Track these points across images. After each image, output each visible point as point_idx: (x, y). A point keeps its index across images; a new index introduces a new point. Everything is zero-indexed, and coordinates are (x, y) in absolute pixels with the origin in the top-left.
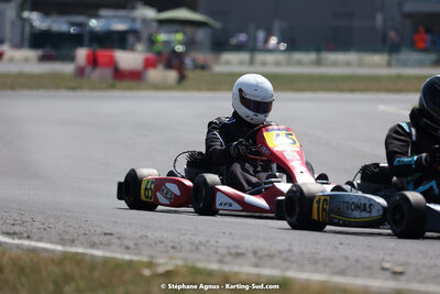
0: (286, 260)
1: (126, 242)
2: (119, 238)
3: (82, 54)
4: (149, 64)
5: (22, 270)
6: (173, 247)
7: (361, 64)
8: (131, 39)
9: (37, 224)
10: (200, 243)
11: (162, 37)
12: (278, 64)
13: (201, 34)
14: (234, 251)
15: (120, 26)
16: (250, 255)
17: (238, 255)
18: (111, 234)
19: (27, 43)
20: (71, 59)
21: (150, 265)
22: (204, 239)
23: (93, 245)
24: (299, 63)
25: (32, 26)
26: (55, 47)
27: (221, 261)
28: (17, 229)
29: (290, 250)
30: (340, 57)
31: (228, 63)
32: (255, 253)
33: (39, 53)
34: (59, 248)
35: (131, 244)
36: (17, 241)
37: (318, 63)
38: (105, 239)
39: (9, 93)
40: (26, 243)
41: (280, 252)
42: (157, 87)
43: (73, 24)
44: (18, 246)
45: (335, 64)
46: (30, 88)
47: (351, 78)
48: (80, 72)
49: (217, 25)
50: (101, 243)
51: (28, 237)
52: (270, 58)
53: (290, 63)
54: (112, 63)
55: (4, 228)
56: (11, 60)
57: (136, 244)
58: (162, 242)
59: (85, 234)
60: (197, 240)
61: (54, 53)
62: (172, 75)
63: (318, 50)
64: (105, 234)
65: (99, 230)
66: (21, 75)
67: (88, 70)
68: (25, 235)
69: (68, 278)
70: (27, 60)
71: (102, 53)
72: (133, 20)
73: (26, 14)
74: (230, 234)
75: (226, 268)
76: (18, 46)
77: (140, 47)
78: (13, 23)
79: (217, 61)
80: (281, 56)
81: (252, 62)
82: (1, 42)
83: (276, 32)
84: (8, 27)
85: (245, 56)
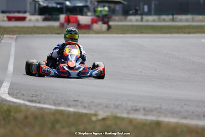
0: (159, 112)
1: (84, 104)
2: (81, 103)
3: (62, 17)
4: (94, 21)
5: (36, 118)
6: (106, 107)
7: (193, 20)
8: (85, 10)
9: (43, 97)
10: (119, 105)
11: (99, 9)
12: (154, 21)
13: (118, 7)
14: (134, 108)
15: (80, 4)
16: (142, 110)
17: (136, 110)
18: (77, 101)
19: (37, 13)
20: (58, 19)
21: (96, 115)
22: (120, 103)
23: (69, 106)
24: (164, 20)
25: (39, 4)
26: (50, 14)
27: (128, 113)
28: (34, 99)
29: (161, 108)
30: (184, 17)
31: (131, 20)
32: (144, 109)
33: (43, 17)
34: (53, 107)
35: (86, 105)
36: (34, 104)
37: (173, 20)
38: (74, 103)
39: (30, 35)
40: (38, 105)
41: (156, 109)
42: (98, 32)
43: (58, 4)
44: (35, 107)
45: (181, 20)
46: (39, 33)
47: (189, 27)
48: (62, 25)
49: (125, 3)
50: (73, 105)
51: (39, 103)
52: (150, 18)
53: (159, 20)
54: (77, 21)
55: (28, 98)
56: (30, 20)
57: (89, 106)
58: (101, 104)
59: (65, 101)
60: (117, 103)
61: (50, 17)
62: (105, 26)
63: (173, 14)
64: (75, 101)
65: (72, 99)
66: (35, 27)
67: (66, 24)
68: (38, 101)
69: (57, 121)
70: (37, 20)
71: (72, 17)
72: (86, 1)
74: (133, 100)
75: (131, 116)
76: (32, 14)
77: (89, 14)
78: (31, 3)
79: (125, 20)
80: (155, 17)
81: (142, 20)
82: (25, 12)
83: (153, 6)
84: (28, 5)
85: (138, 17)
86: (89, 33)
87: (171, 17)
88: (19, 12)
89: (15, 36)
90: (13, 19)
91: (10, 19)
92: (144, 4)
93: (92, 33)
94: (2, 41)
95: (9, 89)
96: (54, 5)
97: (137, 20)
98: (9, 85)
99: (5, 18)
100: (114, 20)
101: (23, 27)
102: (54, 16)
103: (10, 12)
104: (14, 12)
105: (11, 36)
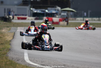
3: (45, 18)
4: (60, 20)
13: (71, 13)
15: (54, 12)
19: (32, 16)
20: (42, 19)
24: (94, 20)
25: (33, 11)
26: (38, 17)
31: (78, 20)
33: (35, 18)
37: (99, 20)
43: (42, 11)
53: (92, 20)
54: (52, 20)
56: (28, 19)
62: (66, 23)
63: (99, 17)
70: (32, 19)
71: (49, 18)
72: (55, 10)
73: (32, 9)
76: (29, 16)
77: (57, 16)
78: (29, 11)
79: (75, 20)
80: (90, 19)
81: (83, 20)
82: (26, 15)
83: (89, 13)
84: (27, 12)
85: (82, 19)
86: (59, 27)
87: (98, 19)
88: (23, 15)
89: (23, 28)
90: (20, 19)
91: (19, 19)
92: (84, 12)
93: (60, 27)
94: (18, 30)
95: (29, 57)
96: (40, 12)
97: (81, 20)
98: (27, 55)
99: (17, 18)
100: (70, 20)
101: (26, 23)
102: (40, 18)
103: (19, 15)
104: (21, 15)
105: (21, 28)
